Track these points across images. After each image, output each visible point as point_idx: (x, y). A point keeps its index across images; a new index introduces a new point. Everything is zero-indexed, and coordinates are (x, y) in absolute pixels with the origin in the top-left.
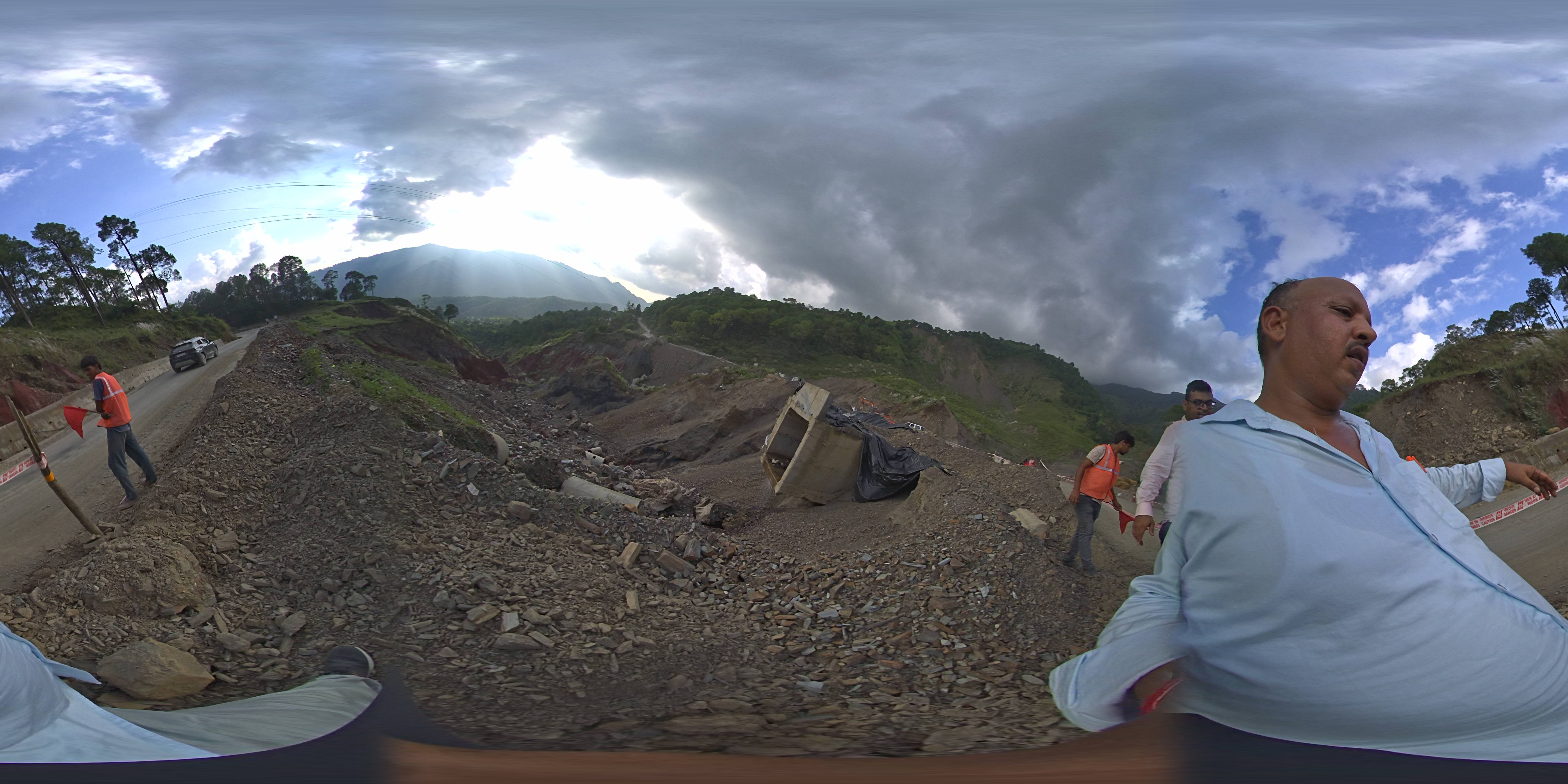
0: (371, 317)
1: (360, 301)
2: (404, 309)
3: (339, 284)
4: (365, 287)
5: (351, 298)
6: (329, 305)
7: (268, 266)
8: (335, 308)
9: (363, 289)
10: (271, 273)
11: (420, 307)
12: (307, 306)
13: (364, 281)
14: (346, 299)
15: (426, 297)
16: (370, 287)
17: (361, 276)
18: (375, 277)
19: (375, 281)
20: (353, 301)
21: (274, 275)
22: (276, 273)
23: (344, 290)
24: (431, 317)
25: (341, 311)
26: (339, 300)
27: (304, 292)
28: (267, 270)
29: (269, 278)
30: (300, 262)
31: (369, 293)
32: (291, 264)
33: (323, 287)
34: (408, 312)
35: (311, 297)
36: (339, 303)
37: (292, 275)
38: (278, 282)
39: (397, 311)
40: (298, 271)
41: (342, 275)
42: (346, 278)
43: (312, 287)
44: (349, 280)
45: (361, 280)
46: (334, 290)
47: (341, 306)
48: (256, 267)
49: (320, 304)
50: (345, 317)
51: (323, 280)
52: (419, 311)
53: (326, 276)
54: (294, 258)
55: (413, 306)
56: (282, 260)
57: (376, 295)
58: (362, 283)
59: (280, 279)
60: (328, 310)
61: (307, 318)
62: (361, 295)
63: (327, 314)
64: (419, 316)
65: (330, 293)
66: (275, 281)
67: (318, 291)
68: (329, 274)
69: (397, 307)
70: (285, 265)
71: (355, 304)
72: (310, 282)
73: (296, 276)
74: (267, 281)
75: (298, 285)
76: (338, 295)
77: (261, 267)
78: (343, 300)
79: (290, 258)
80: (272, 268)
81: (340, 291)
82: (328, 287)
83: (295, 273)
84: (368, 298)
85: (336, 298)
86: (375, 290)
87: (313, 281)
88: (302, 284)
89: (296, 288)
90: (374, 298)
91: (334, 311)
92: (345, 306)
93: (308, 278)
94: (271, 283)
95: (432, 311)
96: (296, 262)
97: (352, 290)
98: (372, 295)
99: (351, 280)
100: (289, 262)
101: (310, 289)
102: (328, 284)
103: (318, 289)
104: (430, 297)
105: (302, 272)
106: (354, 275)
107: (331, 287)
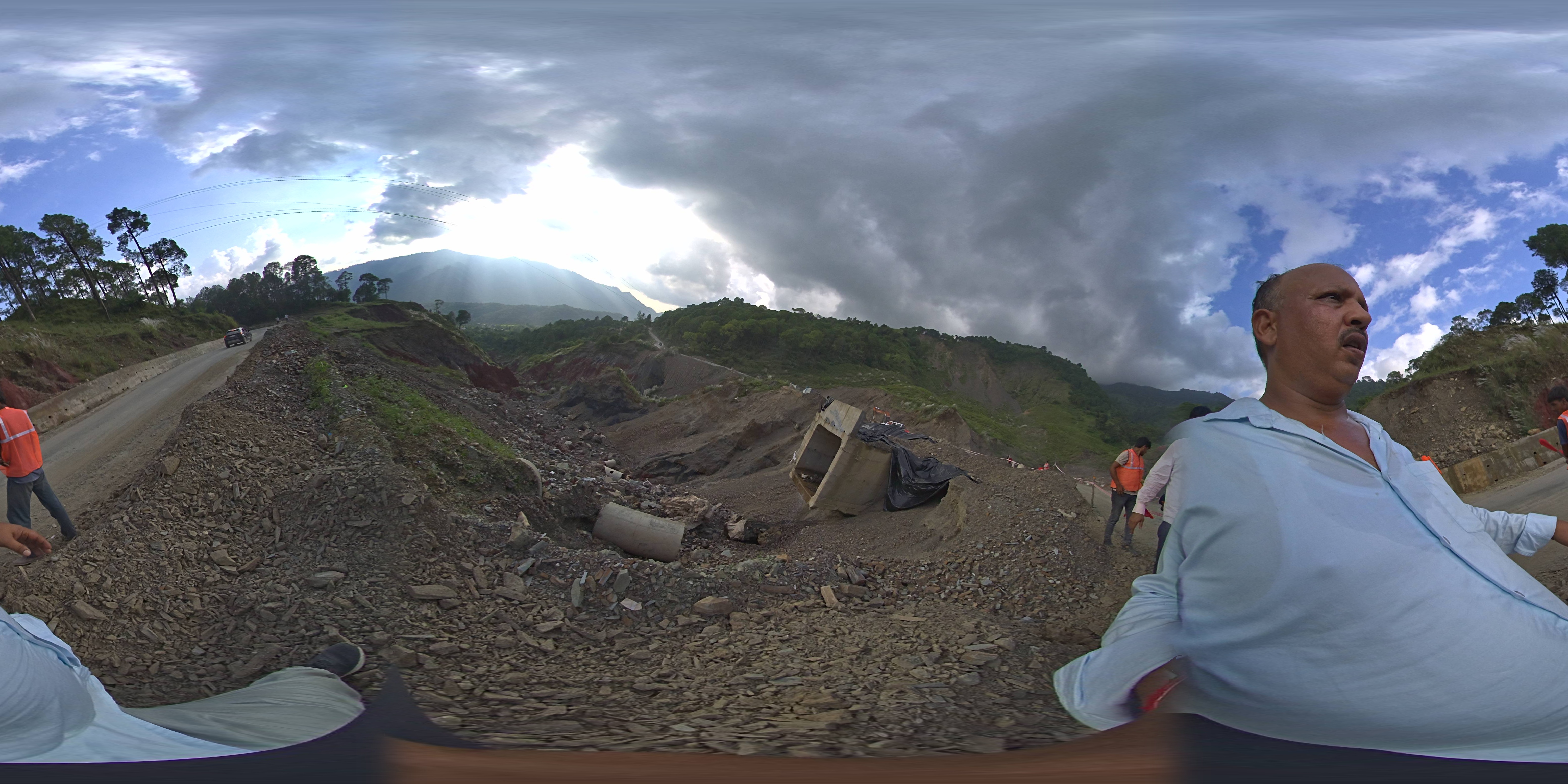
0: (383, 320)
1: (373, 303)
2: (417, 313)
3: (353, 286)
4: (379, 290)
5: (364, 300)
6: (342, 306)
7: (282, 265)
8: (348, 309)
9: (377, 292)
10: (284, 272)
11: (433, 312)
12: (320, 305)
13: (378, 284)
14: (359, 301)
15: (438, 302)
16: (384, 289)
17: (375, 278)
18: (389, 280)
19: (389, 284)
20: (366, 303)
21: (287, 274)
22: (290, 272)
23: (357, 292)
24: (443, 322)
25: (353, 313)
26: (351, 301)
27: (317, 292)
28: (281, 269)
29: (283, 276)
30: (315, 262)
31: (382, 296)
32: (306, 264)
33: (337, 288)
34: (420, 316)
35: (324, 297)
36: (352, 305)
37: (306, 274)
38: (292, 282)
39: (410, 315)
40: (312, 271)
41: (356, 276)
42: (360, 280)
43: (325, 287)
44: (363, 282)
45: (375, 283)
46: (347, 292)
47: (353, 308)
48: (270, 265)
49: (333, 305)
50: (358, 320)
51: (337, 281)
52: (432, 316)
53: (341, 277)
54: (309, 258)
55: (426, 311)
56: (296, 259)
57: (389, 298)
58: (376, 286)
59: (293, 278)
60: (341, 311)
61: (319, 319)
62: (374, 298)
63: (339, 315)
64: (431, 320)
65: (343, 295)
66: (288, 280)
67: (331, 292)
68: (343, 275)
69: (410, 311)
70: (300, 264)
71: (368, 307)
72: (324, 283)
73: (310, 275)
74: (280, 280)
75: (311, 285)
76: (351, 296)
77: (276, 265)
78: (356, 302)
79: (305, 257)
80: (286, 267)
81: (353, 293)
82: (341, 288)
83: (310, 273)
84: (382, 300)
85: (348, 300)
86: (389, 293)
87: (327, 281)
88: (315, 285)
89: (310, 288)
90: (387, 301)
91: (347, 313)
92: (358, 308)
93: (322, 279)
94: (285, 282)
95: (444, 316)
96: (311, 262)
97: (366, 292)
98: (385, 298)
99: (365, 282)
100: (304, 261)
101: (323, 289)
102: (342, 285)
103: (332, 289)
104: (443, 303)
105: (316, 272)
106: (368, 277)
107: (344, 288)
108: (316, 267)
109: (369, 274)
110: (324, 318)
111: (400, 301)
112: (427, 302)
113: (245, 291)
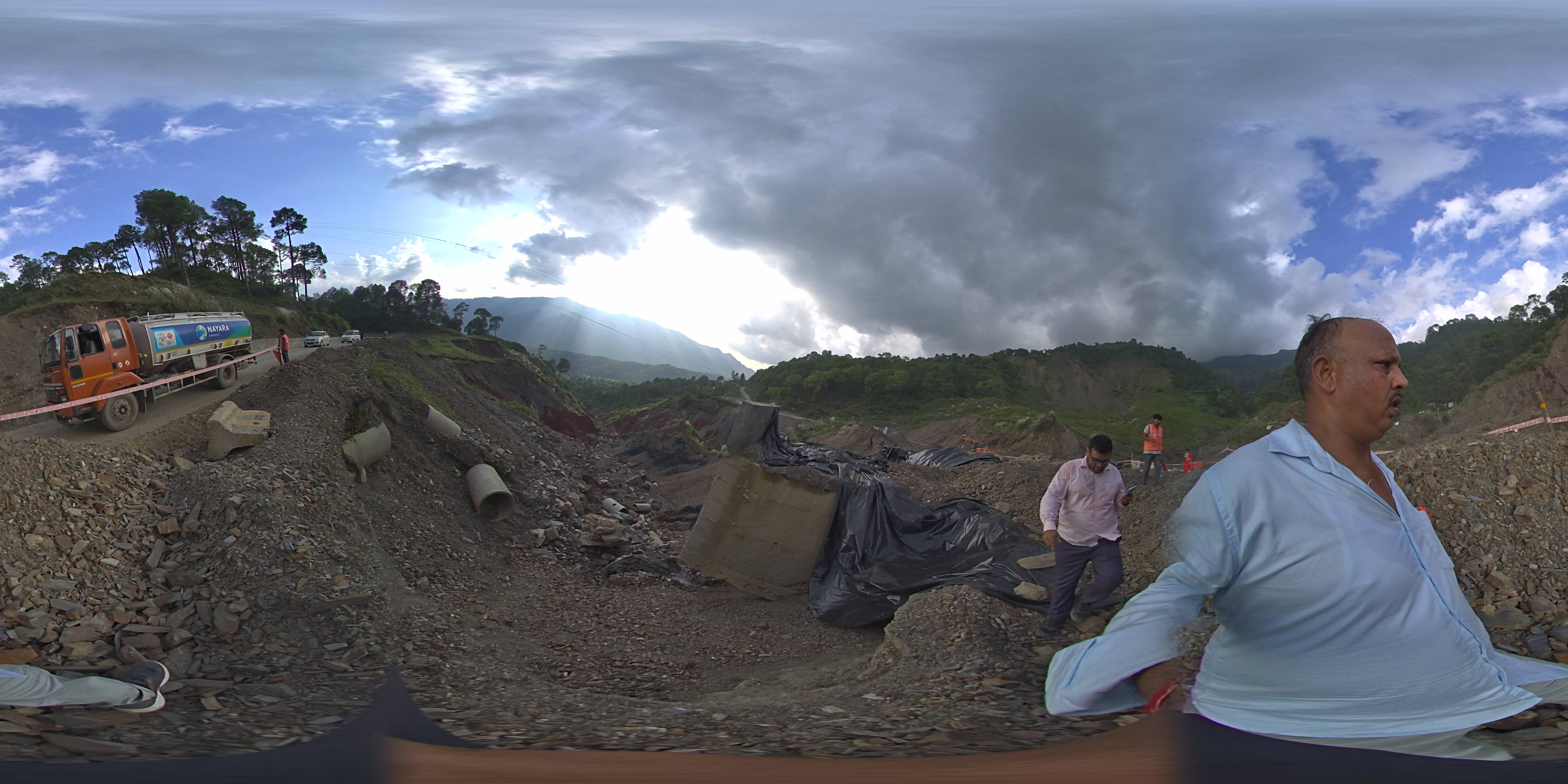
0: (481, 354)
1: (479, 337)
2: (517, 354)
3: (468, 317)
4: (490, 326)
5: (474, 333)
6: (451, 334)
7: (409, 284)
8: (455, 338)
9: (488, 328)
10: (409, 291)
11: (534, 355)
12: (430, 329)
13: (491, 320)
14: (469, 332)
15: (542, 347)
16: (494, 327)
17: (489, 315)
18: (500, 319)
19: (500, 322)
20: (474, 336)
21: (411, 294)
22: (414, 293)
23: (470, 324)
24: (541, 367)
25: (458, 343)
26: (462, 332)
27: (433, 316)
28: (407, 288)
29: (407, 295)
30: (439, 288)
31: (492, 333)
32: (430, 288)
33: (451, 316)
34: (519, 357)
35: (438, 322)
36: (461, 335)
37: (427, 298)
38: (413, 302)
39: (510, 354)
40: (434, 296)
41: (473, 309)
42: (475, 314)
43: (442, 314)
44: (477, 316)
45: (488, 319)
46: (460, 322)
47: (461, 338)
48: (397, 282)
49: (444, 331)
50: (459, 349)
51: (454, 310)
52: (531, 359)
53: (458, 307)
54: (435, 283)
55: (527, 354)
56: (423, 282)
57: (497, 335)
58: (488, 322)
59: (416, 298)
60: (448, 339)
61: (426, 341)
62: (483, 333)
63: (444, 342)
64: (529, 363)
65: (456, 324)
66: (410, 300)
67: (445, 319)
68: (462, 305)
69: (512, 351)
70: (425, 287)
71: (474, 340)
72: (442, 308)
73: (431, 300)
74: (403, 297)
75: (429, 308)
76: (463, 327)
77: (403, 283)
78: (466, 333)
79: (431, 282)
80: (411, 288)
81: (465, 324)
82: (456, 317)
83: (431, 297)
84: (490, 336)
85: (460, 330)
86: (498, 331)
87: (444, 308)
88: (432, 309)
89: (426, 311)
90: (495, 338)
91: (453, 341)
92: (465, 339)
93: (441, 305)
94: (407, 300)
95: (545, 362)
96: (436, 287)
97: (477, 325)
98: (493, 335)
99: (479, 316)
100: (429, 285)
101: (440, 315)
102: (457, 314)
103: (447, 317)
104: (546, 348)
105: (438, 298)
106: (482, 312)
107: (459, 318)
108: (438, 293)
109: (484, 310)
110: (430, 341)
111: (506, 339)
112: (531, 345)
113: (368, 300)
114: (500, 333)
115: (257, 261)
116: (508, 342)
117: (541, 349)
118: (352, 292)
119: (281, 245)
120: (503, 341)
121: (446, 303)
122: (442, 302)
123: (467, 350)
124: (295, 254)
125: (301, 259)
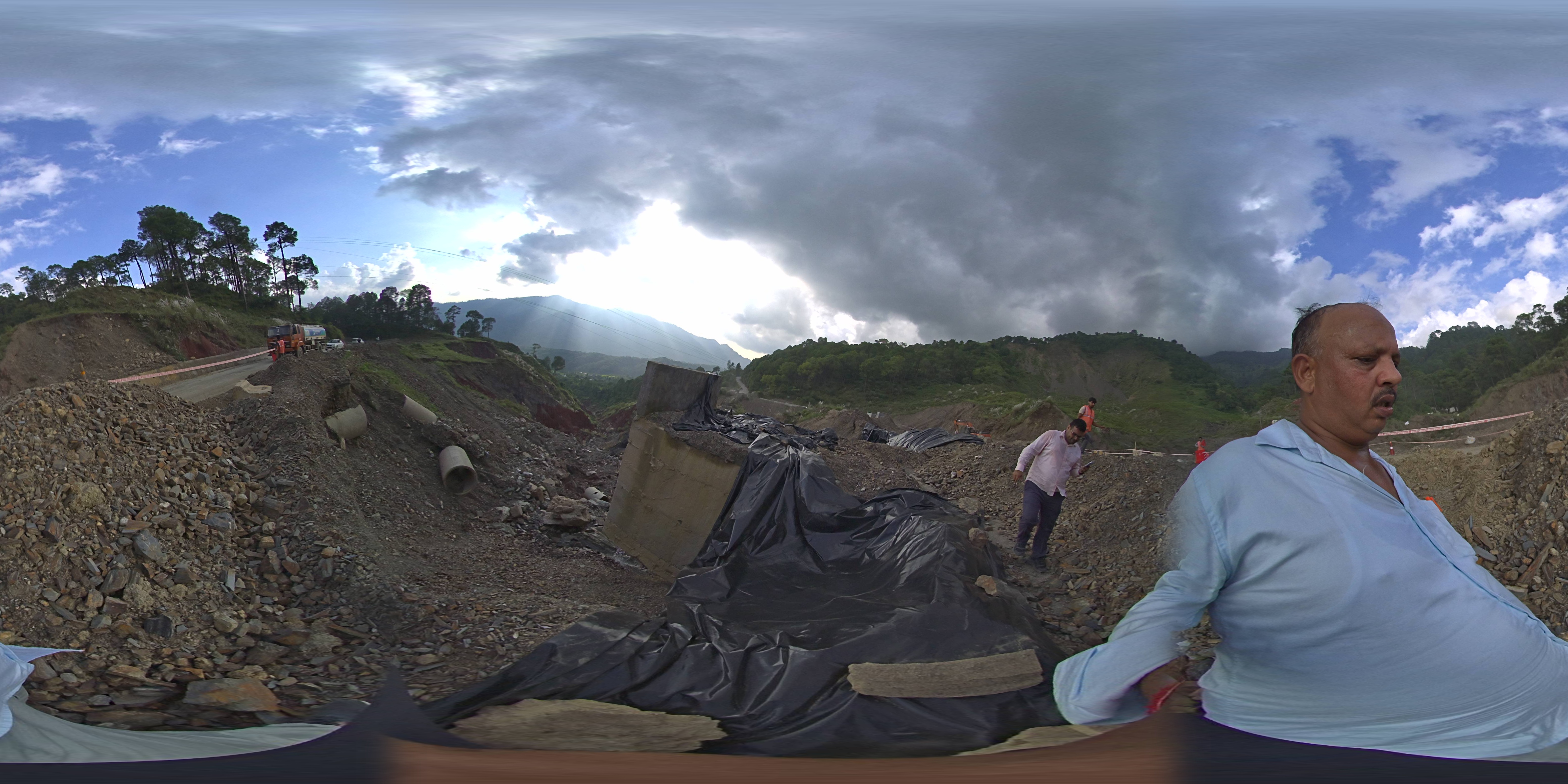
0: (475, 356)
1: (472, 339)
2: (511, 354)
3: (460, 320)
4: (483, 328)
5: (467, 335)
6: (443, 337)
7: (399, 290)
8: (448, 341)
9: (480, 329)
10: (400, 297)
11: (528, 355)
12: (423, 333)
13: (483, 322)
14: (462, 335)
15: (536, 346)
16: (487, 328)
17: (481, 317)
18: (493, 320)
19: (493, 324)
20: (467, 339)
21: (402, 300)
22: (405, 298)
23: (462, 327)
24: (536, 366)
25: (452, 346)
26: (456, 335)
27: (426, 320)
28: (397, 294)
29: (398, 301)
30: (429, 292)
31: (485, 334)
32: (421, 293)
33: (444, 320)
34: (514, 358)
35: (431, 327)
36: (454, 338)
37: (419, 303)
38: (405, 308)
39: (503, 354)
40: (425, 300)
41: (464, 312)
42: (467, 316)
43: (434, 318)
44: (469, 318)
45: (480, 321)
46: (453, 325)
47: (454, 341)
48: (389, 288)
49: (437, 335)
50: (452, 352)
51: (446, 314)
52: (525, 359)
53: (450, 311)
54: (426, 288)
55: (522, 353)
56: (414, 288)
57: (490, 337)
58: (481, 324)
59: (407, 305)
60: (441, 342)
61: (419, 345)
62: (476, 335)
63: (437, 345)
64: (523, 362)
65: (448, 327)
66: (402, 306)
67: (438, 323)
68: (453, 309)
69: (505, 352)
70: (416, 293)
71: (467, 342)
72: (434, 313)
73: (423, 305)
74: (395, 304)
75: (421, 313)
76: (456, 330)
77: (394, 290)
78: (459, 336)
79: (422, 287)
80: (402, 293)
81: (458, 327)
82: (448, 321)
83: (422, 302)
84: (483, 338)
85: (453, 333)
86: (491, 332)
87: (436, 312)
88: (425, 314)
89: (418, 316)
90: (488, 339)
91: (447, 345)
92: (457, 341)
93: (432, 309)
94: (398, 306)
95: (540, 361)
96: (426, 292)
97: (470, 328)
98: (487, 336)
99: (471, 318)
100: (420, 291)
101: (432, 319)
102: (450, 318)
103: (439, 321)
104: (540, 347)
105: (429, 302)
106: (474, 314)
107: (451, 321)
108: (429, 297)
109: (476, 312)
110: (423, 345)
111: (499, 340)
112: (525, 345)
113: (361, 308)
114: (493, 335)
115: (252, 275)
116: (501, 343)
117: (534, 348)
118: (345, 300)
119: (274, 258)
120: (496, 342)
121: (437, 307)
122: (433, 306)
123: (460, 352)
124: (287, 267)
125: (294, 271)
